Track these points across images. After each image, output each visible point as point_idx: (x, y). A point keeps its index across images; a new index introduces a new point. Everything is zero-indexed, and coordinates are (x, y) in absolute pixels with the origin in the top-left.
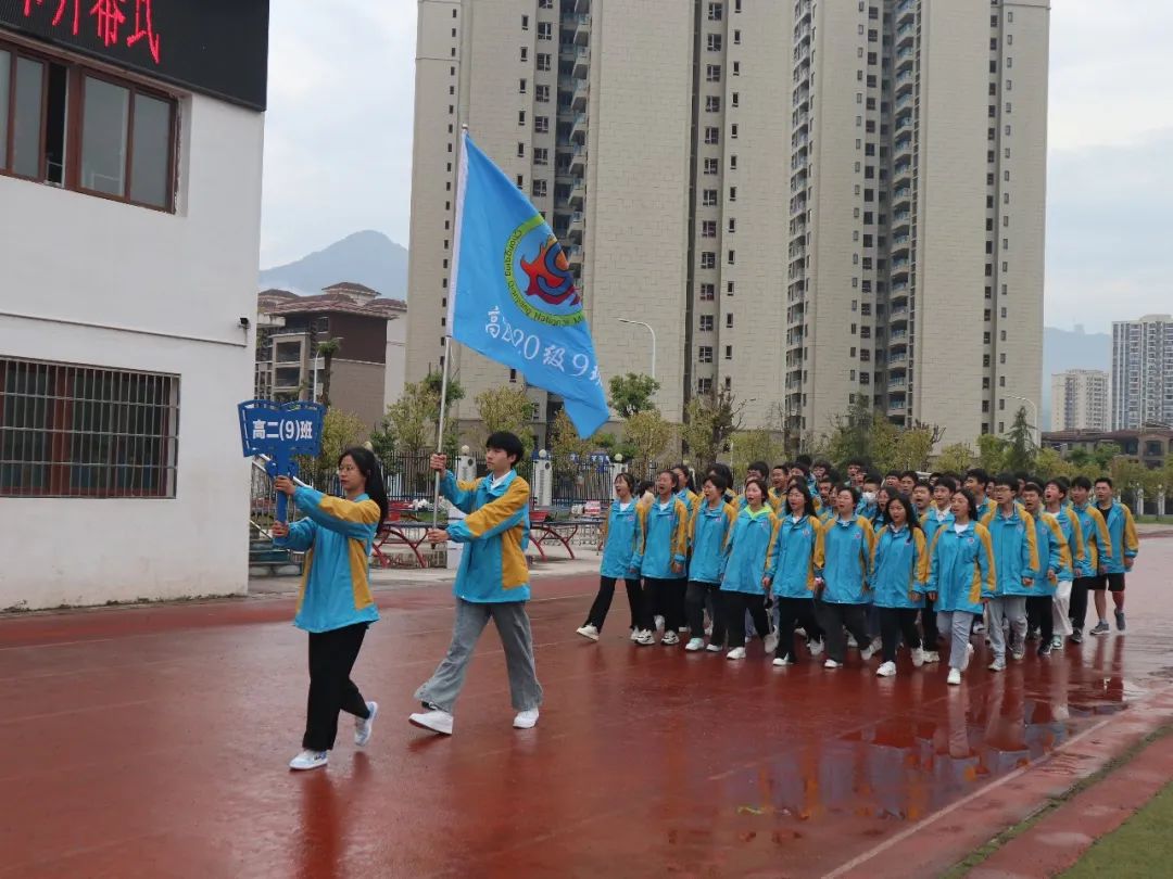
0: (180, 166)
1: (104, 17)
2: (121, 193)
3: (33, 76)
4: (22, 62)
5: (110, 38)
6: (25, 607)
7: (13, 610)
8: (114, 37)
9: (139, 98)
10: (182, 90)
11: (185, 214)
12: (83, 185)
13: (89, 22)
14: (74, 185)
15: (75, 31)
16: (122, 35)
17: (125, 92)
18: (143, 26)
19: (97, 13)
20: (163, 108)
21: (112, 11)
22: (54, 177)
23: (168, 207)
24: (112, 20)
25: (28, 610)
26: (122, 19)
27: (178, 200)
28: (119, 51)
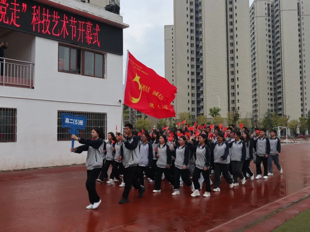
0: (105, 69)
1: (88, 39)
2: (93, 75)
3: (74, 52)
4: (72, 50)
5: (89, 43)
6: (76, 164)
7: (74, 164)
8: (90, 43)
9: (96, 55)
10: (105, 52)
11: (106, 79)
12: (85, 74)
13: (85, 40)
14: (83, 74)
15: (82, 42)
16: (92, 42)
17: (93, 54)
18: (96, 40)
19: (87, 38)
20: (101, 56)
21: (90, 37)
22: (79, 73)
23: (103, 77)
24: (90, 39)
25: (77, 164)
26: (92, 39)
27: (105, 76)
28: (91, 45)
